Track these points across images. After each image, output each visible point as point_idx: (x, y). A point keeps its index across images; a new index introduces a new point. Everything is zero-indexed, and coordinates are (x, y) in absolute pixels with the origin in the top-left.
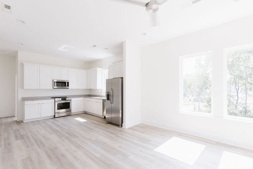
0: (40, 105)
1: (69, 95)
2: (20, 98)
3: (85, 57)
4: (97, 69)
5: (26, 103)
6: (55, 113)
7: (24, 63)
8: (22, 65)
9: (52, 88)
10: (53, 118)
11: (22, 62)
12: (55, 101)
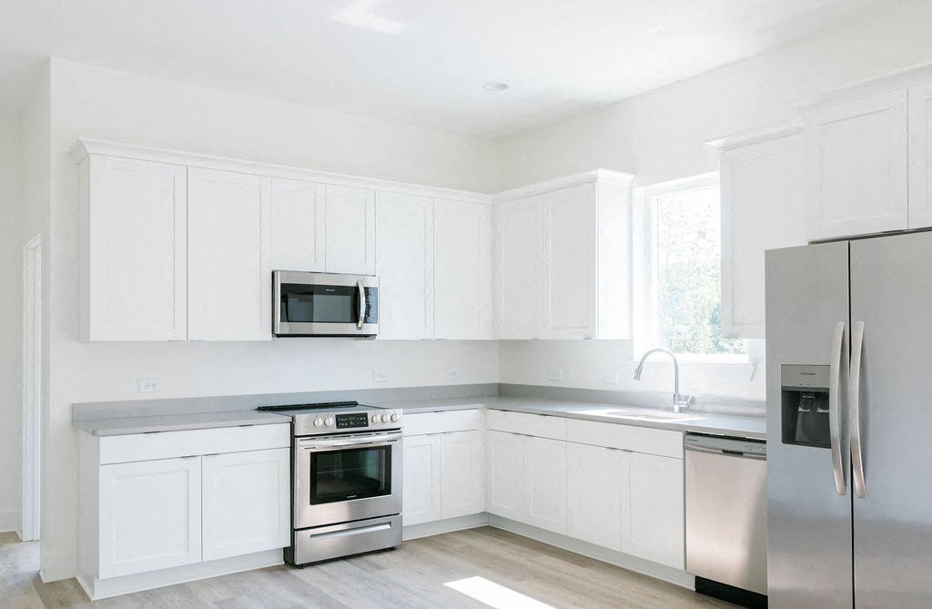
0: (195, 462)
1: (373, 386)
2: (59, 414)
3: (504, 87)
4: (593, 181)
5: (111, 447)
6: (293, 531)
7: (89, 149)
8: (78, 157)
9: (269, 336)
10: (278, 568)
11: (81, 139)
12: (293, 437)
